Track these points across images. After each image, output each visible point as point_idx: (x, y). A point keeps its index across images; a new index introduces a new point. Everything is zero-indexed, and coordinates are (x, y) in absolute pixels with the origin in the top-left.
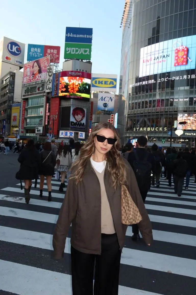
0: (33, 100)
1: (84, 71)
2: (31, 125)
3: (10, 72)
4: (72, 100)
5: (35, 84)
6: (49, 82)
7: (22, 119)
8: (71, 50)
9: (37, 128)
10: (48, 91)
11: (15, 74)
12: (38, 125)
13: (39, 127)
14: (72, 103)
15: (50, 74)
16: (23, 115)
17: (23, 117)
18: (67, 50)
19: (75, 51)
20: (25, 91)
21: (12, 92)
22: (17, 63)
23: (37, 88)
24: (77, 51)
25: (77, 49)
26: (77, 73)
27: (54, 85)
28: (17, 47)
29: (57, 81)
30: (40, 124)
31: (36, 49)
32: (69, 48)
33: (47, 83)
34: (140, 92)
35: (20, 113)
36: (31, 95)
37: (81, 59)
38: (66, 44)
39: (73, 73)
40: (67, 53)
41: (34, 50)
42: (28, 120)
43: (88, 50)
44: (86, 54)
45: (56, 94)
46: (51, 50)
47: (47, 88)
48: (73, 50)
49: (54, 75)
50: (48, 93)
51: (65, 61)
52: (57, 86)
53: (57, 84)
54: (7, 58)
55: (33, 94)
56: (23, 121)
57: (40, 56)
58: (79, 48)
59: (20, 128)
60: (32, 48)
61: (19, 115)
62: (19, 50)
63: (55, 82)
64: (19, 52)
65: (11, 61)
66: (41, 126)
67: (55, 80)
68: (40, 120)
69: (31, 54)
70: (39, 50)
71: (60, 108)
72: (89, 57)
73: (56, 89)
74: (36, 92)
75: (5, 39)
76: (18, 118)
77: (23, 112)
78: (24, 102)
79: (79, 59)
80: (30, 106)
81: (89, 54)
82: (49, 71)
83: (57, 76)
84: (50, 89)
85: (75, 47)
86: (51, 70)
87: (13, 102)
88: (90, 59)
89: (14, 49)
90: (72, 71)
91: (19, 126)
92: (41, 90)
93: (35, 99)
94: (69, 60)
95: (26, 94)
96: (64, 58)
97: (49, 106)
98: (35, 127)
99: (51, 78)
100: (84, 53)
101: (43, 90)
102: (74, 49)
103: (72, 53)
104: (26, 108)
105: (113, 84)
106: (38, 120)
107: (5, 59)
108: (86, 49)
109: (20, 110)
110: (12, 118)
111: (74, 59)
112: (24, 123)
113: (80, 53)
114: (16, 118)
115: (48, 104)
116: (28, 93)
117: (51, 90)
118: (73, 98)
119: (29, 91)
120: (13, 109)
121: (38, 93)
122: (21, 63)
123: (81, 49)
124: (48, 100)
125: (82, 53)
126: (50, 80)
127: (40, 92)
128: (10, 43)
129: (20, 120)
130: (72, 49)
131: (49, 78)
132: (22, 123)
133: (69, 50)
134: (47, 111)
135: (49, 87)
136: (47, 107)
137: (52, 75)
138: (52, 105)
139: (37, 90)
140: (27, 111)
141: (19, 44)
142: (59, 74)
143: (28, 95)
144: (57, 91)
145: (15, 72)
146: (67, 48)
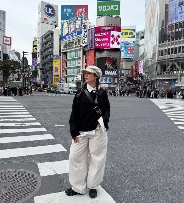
0: (71, 53)
1: (115, 25)
2: (70, 74)
3: (49, 31)
4: (105, 51)
5: (72, 40)
6: (85, 37)
7: (63, 70)
8: (102, 8)
9: (76, 76)
10: (85, 45)
11: (53, 32)
12: (76, 74)
13: (78, 76)
14: (106, 54)
15: (85, 30)
16: (63, 66)
17: (63, 68)
18: (99, 8)
19: (106, 8)
20: (64, 46)
21: (52, 48)
22: (53, 23)
23: (74, 43)
24: (107, 8)
25: (108, 6)
26: (109, 27)
27: (89, 39)
28: (52, 9)
29: (91, 36)
30: (78, 73)
31: (68, 10)
32: (100, 6)
33: (83, 38)
34: (166, 40)
35: (61, 64)
36: (69, 49)
37: (111, 15)
38: (98, 3)
39: (106, 28)
40: (99, 10)
41: (66, 10)
42: (68, 70)
43: (117, 6)
44: (115, 10)
45: (91, 47)
46: (80, 9)
47: (83, 42)
48: (104, 8)
49: (89, 30)
50: (84, 47)
51: (98, 18)
52: (92, 40)
53: (92, 39)
54: (45, 19)
55: (71, 48)
56: (63, 71)
57: (71, 15)
58: (109, 6)
59: (61, 76)
60: (64, 9)
61: (60, 66)
62: (53, 11)
63: (90, 37)
64: (53, 13)
65: (48, 21)
66: (79, 75)
67: (90, 35)
68: (78, 70)
69: (64, 14)
70: (70, 10)
71: (95, 59)
72: (118, 12)
73: (91, 43)
74: (73, 46)
75: (42, 3)
76: (59, 68)
77: (63, 63)
78: (63, 55)
79: (109, 15)
80: (68, 58)
81: (118, 10)
82: (84, 27)
83: (91, 31)
84: (85, 43)
85: (106, 5)
86: (85, 27)
87: (54, 56)
88: (119, 14)
89: (50, 11)
90: (105, 26)
91: (60, 76)
92: (78, 45)
93: (73, 53)
94: (102, 17)
95: (65, 48)
96: (97, 16)
97: (86, 57)
98: (75, 75)
99: (87, 33)
100: (114, 9)
101: (79, 44)
102: (105, 6)
103: (104, 10)
104: (65, 60)
105: (132, 34)
106: (76, 70)
107: (43, 20)
108: (116, 6)
109: (61, 62)
110: (54, 69)
111: (106, 15)
112: (64, 73)
113: (110, 10)
114: (57, 69)
115: (84, 56)
116: (66, 48)
117: (87, 44)
118: (106, 50)
119: (67, 45)
120: (54, 62)
121: (76, 47)
122: (56, 22)
123: (111, 6)
124: (84, 53)
125: (112, 9)
126: (85, 35)
127: (77, 46)
128: (46, 6)
129: (61, 70)
130: (104, 6)
131: (85, 34)
132: (63, 73)
133: (100, 8)
134: (84, 62)
135: (85, 42)
136: (84, 59)
137: (87, 31)
138: (88, 57)
139: (74, 45)
140: (67, 63)
141: (54, 6)
142: (93, 30)
143: (67, 49)
144: (92, 45)
145: (53, 30)
146: (99, 6)
